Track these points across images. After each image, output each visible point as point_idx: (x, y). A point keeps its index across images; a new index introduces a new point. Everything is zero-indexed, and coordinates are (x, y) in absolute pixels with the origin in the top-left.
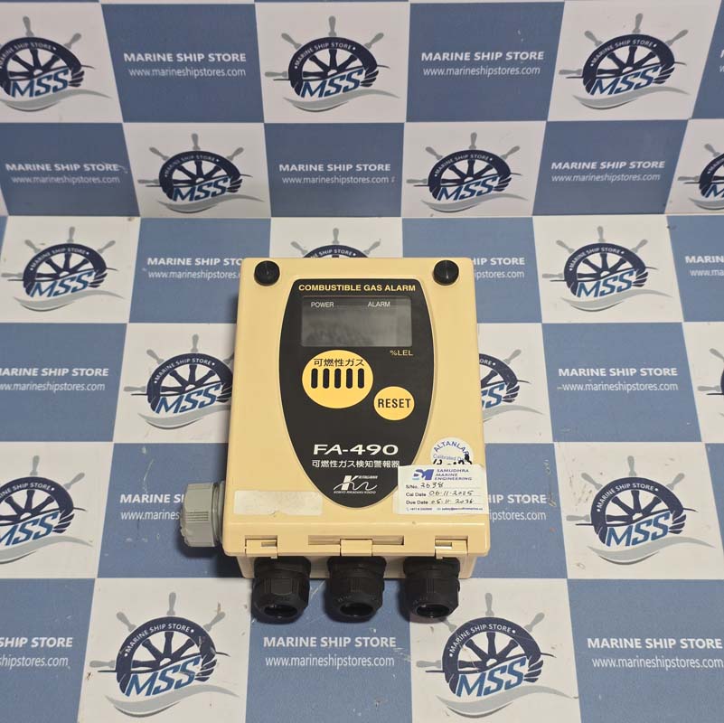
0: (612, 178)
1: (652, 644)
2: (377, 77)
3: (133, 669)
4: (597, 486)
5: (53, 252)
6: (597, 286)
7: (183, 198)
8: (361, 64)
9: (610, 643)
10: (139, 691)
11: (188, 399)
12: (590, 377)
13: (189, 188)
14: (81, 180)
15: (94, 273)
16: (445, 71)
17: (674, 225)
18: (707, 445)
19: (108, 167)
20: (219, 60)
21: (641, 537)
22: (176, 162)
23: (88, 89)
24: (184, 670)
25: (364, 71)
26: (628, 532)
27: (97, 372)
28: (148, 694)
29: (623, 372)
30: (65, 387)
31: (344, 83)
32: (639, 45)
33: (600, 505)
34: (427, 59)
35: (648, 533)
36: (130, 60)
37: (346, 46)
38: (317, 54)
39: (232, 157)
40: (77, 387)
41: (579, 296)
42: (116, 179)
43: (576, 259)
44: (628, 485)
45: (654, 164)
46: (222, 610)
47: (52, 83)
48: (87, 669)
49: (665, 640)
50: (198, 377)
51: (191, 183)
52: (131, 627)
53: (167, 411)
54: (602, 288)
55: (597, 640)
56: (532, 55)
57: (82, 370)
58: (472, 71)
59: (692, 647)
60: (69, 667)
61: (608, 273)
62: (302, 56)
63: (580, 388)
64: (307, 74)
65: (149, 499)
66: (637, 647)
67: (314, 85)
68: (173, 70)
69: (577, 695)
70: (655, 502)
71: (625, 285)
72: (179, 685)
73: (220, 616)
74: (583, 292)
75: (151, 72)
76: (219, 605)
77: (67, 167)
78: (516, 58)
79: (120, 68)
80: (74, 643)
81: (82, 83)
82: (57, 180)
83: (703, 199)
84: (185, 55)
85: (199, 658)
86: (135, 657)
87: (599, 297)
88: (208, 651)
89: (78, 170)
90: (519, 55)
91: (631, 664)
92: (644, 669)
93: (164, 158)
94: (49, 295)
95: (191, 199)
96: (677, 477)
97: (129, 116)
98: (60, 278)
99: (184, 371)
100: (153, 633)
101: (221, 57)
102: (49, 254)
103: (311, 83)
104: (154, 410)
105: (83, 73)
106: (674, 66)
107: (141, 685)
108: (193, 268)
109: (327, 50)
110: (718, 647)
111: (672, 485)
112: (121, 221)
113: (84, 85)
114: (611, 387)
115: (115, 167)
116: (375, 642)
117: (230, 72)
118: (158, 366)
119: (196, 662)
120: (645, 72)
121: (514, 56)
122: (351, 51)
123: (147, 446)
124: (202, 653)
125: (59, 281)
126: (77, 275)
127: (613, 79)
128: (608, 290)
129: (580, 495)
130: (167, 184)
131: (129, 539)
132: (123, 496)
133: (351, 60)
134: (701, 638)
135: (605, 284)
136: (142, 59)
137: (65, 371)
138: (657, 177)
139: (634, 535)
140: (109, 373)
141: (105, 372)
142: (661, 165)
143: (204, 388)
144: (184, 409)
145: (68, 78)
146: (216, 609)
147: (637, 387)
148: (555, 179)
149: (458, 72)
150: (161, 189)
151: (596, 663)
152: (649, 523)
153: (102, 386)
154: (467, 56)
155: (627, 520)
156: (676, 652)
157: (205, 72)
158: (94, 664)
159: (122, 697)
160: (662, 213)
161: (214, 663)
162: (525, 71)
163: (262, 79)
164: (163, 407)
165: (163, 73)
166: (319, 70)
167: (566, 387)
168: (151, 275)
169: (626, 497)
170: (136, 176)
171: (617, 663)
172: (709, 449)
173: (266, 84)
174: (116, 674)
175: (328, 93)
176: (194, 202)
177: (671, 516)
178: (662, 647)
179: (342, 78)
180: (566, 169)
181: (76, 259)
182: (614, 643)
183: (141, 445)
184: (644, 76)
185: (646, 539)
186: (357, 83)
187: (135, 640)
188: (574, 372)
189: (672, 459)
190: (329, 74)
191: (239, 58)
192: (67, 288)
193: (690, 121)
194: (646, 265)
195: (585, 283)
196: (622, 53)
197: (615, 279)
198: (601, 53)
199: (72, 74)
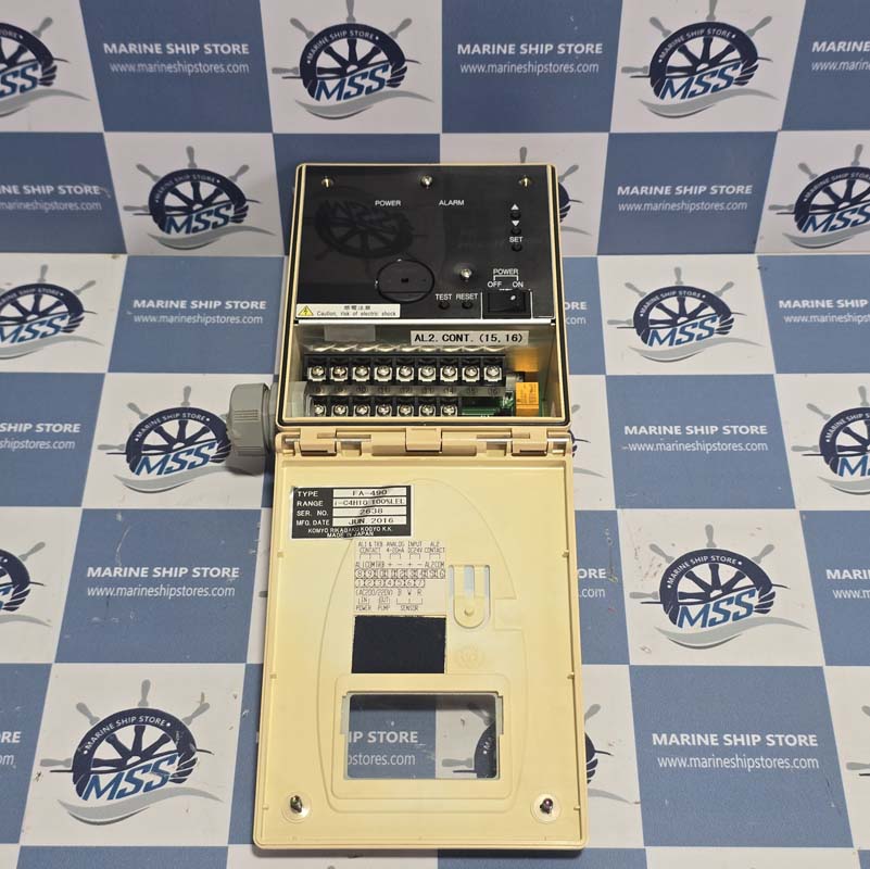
0: (690, 207)
1: (731, 740)
2: (406, 74)
3: (93, 769)
4: (668, 559)
5: (21, 293)
6: (673, 334)
7: (178, 230)
8: (385, 58)
9: (679, 739)
10: (99, 794)
11: (176, 459)
12: (662, 436)
13: (185, 218)
14: (55, 205)
15: (69, 317)
16: (486, 69)
17: (765, 266)
18: (802, 513)
19: (87, 189)
20: (217, 52)
21: (720, 617)
22: (168, 183)
23: (62, 89)
24: (156, 769)
25: (390, 68)
26: (705, 612)
27: (67, 428)
28: (110, 798)
29: (702, 430)
30: (27, 444)
31: (367, 83)
32: (715, 35)
33: (671, 581)
34: (464, 52)
35: (729, 612)
36: (111, 51)
37: (367, 35)
38: (333, 45)
39: (235, 177)
40: (42, 444)
41: (651, 344)
42: (97, 205)
43: (648, 304)
44: (706, 558)
45: (740, 189)
46: (206, 701)
47: (19, 81)
48: (36, 768)
49: (748, 736)
50: (189, 434)
51: (187, 210)
52: (92, 720)
53: (149, 472)
54: (678, 336)
55: (664, 736)
56: (589, 48)
57: (48, 425)
58: (518, 68)
59: (781, 744)
60: (14, 767)
61: (685, 319)
62: (316, 47)
63: (650, 447)
64: (323, 70)
65: (122, 573)
66: (713, 744)
67: (331, 84)
68: (163, 65)
69: (639, 800)
70: (738, 577)
71: (706, 333)
72: (149, 787)
73: (203, 708)
74: (656, 341)
75: (136, 67)
76: (203, 695)
77: (39, 190)
78: (570, 51)
79: (99, 62)
80: (22, 738)
81: (54, 81)
82: (27, 206)
83: (800, 234)
84: (176, 46)
85: (175, 757)
86: (97, 755)
87: (675, 346)
88: (187, 747)
89: (52, 192)
90: (573, 48)
91: (705, 763)
92: (721, 770)
93: (154, 177)
94: (13, 341)
95: (187, 232)
96: (765, 549)
97: (112, 124)
98: (27, 322)
99: (172, 427)
100: (120, 727)
101: (219, 48)
102: (15, 295)
103: (327, 82)
104: (133, 471)
105: (55, 68)
106: (758, 62)
107: (102, 788)
108: (188, 312)
109: (345, 40)
110: (812, 744)
111: (759, 558)
112: (104, 259)
113: (57, 84)
114: (687, 447)
115: (96, 190)
116: (392, 737)
117: (231, 68)
118: (140, 421)
119: (171, 761)
120: (724, 70)
121: (567, 49)
122: (373, 41)
123: (123, 511)
124: (179, 750)
125: (26, 325)
126: (48, 319)
127: (686, 79)
128: (685, 338)
129: (647, 569)
130: (158, 211)
131: (95, 619)
132: (91, 569)
133: (374, 52)
134: (791, 733)
135: (683, 332)
136: (125, 50)
137: (27, 426)
138: (744, 205)
139: (712, 615)
140: (81, 428)
141: (76, 428)
142: (748, 190)
143: (195, 447)
144: (170, 470)
145: (38, 74)
146: (199, 699)
147: (718, 446)
148: (622, 207)
149: (501, 69)
150: (151, 217)
151: (662, 763)
152: (730, 601)
153: (71, 444)
154: (511, 49)
155: (704, 598)
156: (761, 750)
157: (200, 68)
158: (45, 763)
159: (78, 801)
160: (752, 252)
161: (194, 762)
162: (580, 68)
163: (269, 77)
164: (145, 468)
165: (151, 68)
166: (336, 65)
167: (633, 447)
168: (137, 319)
169: (703, 572)
170: (121, 202)
171: (688, 762)
172: (804, 517)
173: (274, 82)
174: (72, 774)
175: (348, 95)
176: (191, 235)
177: (757, 593)
178: (743, 744)
179: (364, 76)
180: (634, 194)
181: (47, 301)
182: (685, 739)
183: (115, 511)
184: (722, 75)
185: (725, 620)
186: (381, 82)
187: (98, 735)
188: (643, 430)
189: (759, 529)
190: (349, 70)
191: (241, 50)
192: (35, 333)
193: (779, 134)
194: (732, 311)
195: (659, 331)
196: (696, 46)
197: (694, 326)
198: (670, 46)
199: (43, 69)
